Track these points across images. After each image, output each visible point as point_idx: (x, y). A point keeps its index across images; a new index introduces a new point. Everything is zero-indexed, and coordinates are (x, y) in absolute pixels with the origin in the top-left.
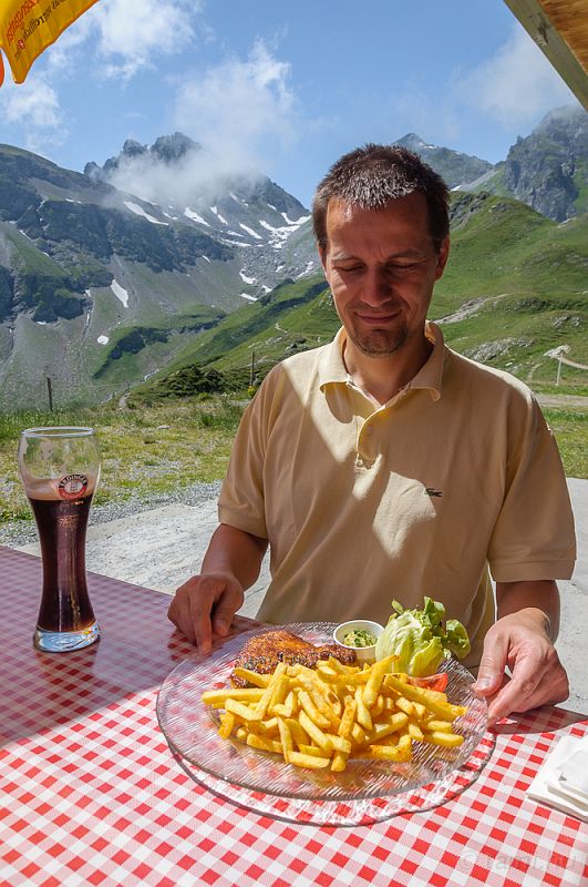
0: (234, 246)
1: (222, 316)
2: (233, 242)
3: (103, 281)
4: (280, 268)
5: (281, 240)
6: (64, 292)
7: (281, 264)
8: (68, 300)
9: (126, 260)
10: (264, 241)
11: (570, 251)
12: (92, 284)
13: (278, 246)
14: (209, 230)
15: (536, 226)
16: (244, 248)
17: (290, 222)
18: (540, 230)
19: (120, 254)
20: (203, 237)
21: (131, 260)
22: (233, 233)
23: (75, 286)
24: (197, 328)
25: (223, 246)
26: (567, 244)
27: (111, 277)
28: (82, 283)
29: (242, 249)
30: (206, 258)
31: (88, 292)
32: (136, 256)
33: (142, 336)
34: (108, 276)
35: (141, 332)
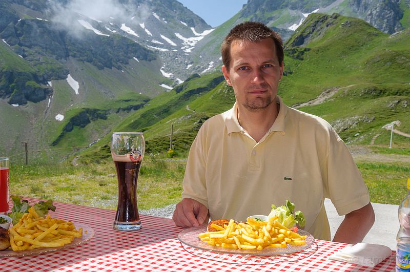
0: (156, 51)
1: (147, 101)
2: (156, 48)
3: (60, 76)
4: (189, 66)
5: (190, 46)
6: (32, 83)
7: (191, 63)
8: (35, 89)
9: (78, 60)
10: (178, 47)
11: (399, 54)
12: (53, 77)
13: (189, 51)
14: (139, 39)
15: (374, 37)
16: (164, 53)
17: (196, 34)
18: (376, 39)
19: (74, 56)
20: (134, 45)
21: (82, 60)
22: (156, 42)
23: (41, 79)
24: (128, 109)
25: (149, 51)
26: (396, 50)
27: (67, 73)
28: (45, 76)
29: (162, 52)
30: (136, 59)
31: (50, 83)
32: (86, 57)
33: (88, 115)
34: (65, 72)
35: (87, 112)
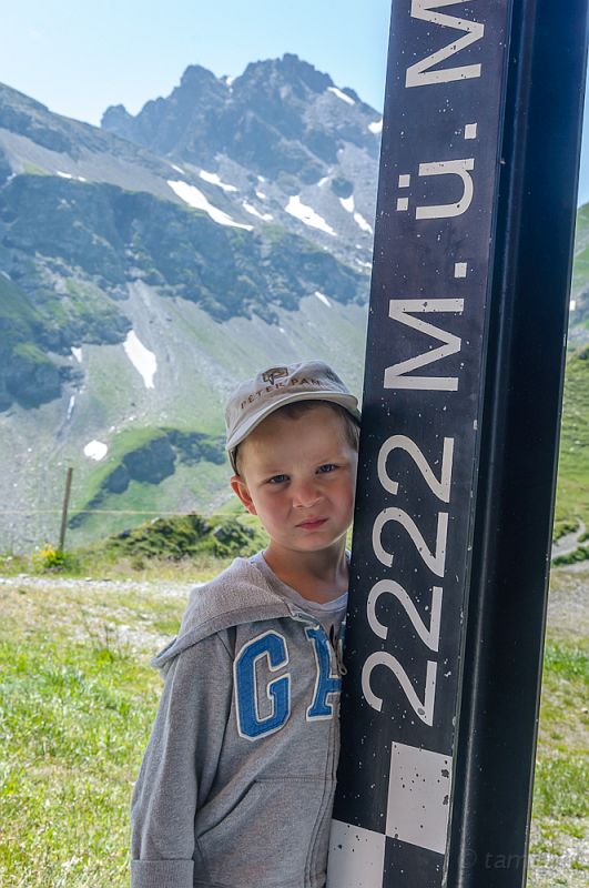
3: (109, 332)
6: (30, 350)
8: (37, 366)
9: (161, 293)
12: (88, 337)
14: (334, 242)
19: (150, 281)
21: (170, 294)
23: (55, 340)
27: (126, 325)
28: (67, 334)
30: (322, 297)
31: (77, 352)
32: (182, 286)
33: (173, 448)
34: (120, 323)
35: (173, 441)
